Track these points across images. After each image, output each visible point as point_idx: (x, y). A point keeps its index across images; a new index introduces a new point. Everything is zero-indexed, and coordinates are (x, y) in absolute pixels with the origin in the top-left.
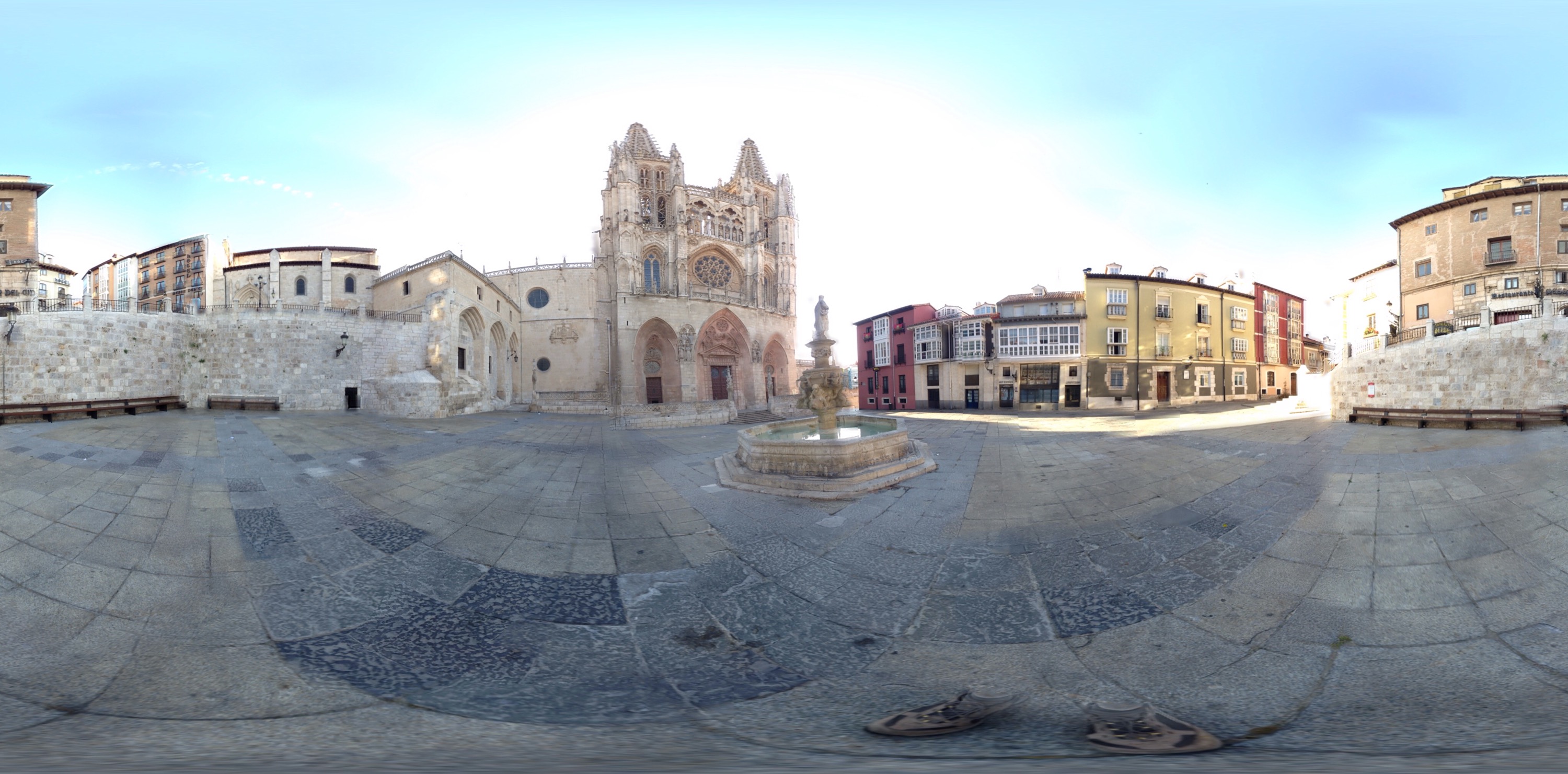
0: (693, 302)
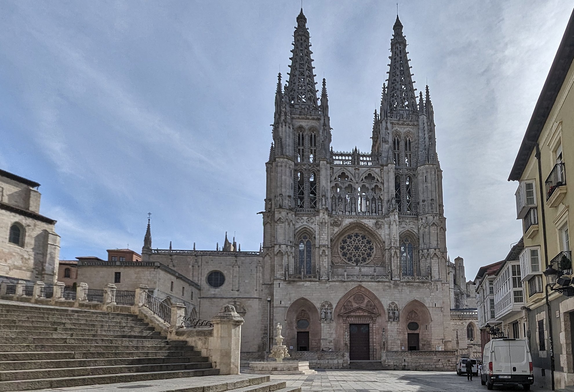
0: (331, 283)
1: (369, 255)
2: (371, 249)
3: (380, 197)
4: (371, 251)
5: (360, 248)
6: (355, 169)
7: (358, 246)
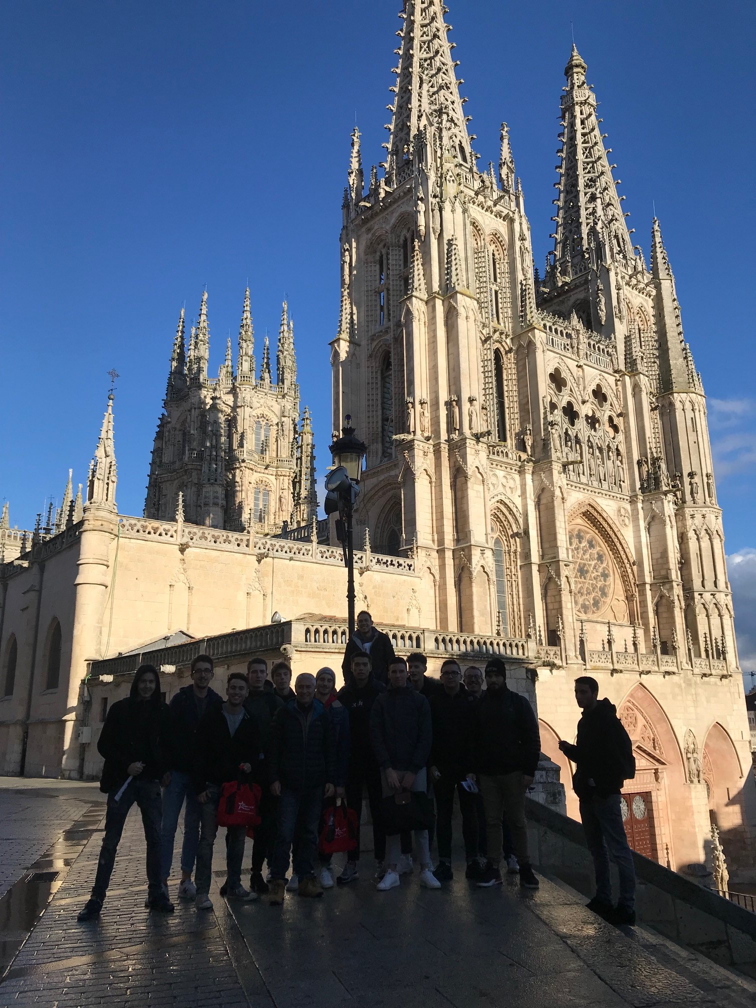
1: (604, 594)
2: (605, 576)
3: (617, 446)
4: (605, 581)
5: (587, 572)
6: (577, 366)
7: (585, 564)
